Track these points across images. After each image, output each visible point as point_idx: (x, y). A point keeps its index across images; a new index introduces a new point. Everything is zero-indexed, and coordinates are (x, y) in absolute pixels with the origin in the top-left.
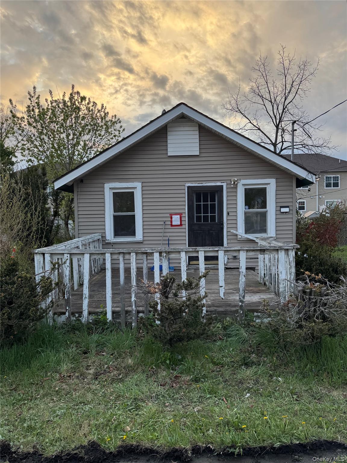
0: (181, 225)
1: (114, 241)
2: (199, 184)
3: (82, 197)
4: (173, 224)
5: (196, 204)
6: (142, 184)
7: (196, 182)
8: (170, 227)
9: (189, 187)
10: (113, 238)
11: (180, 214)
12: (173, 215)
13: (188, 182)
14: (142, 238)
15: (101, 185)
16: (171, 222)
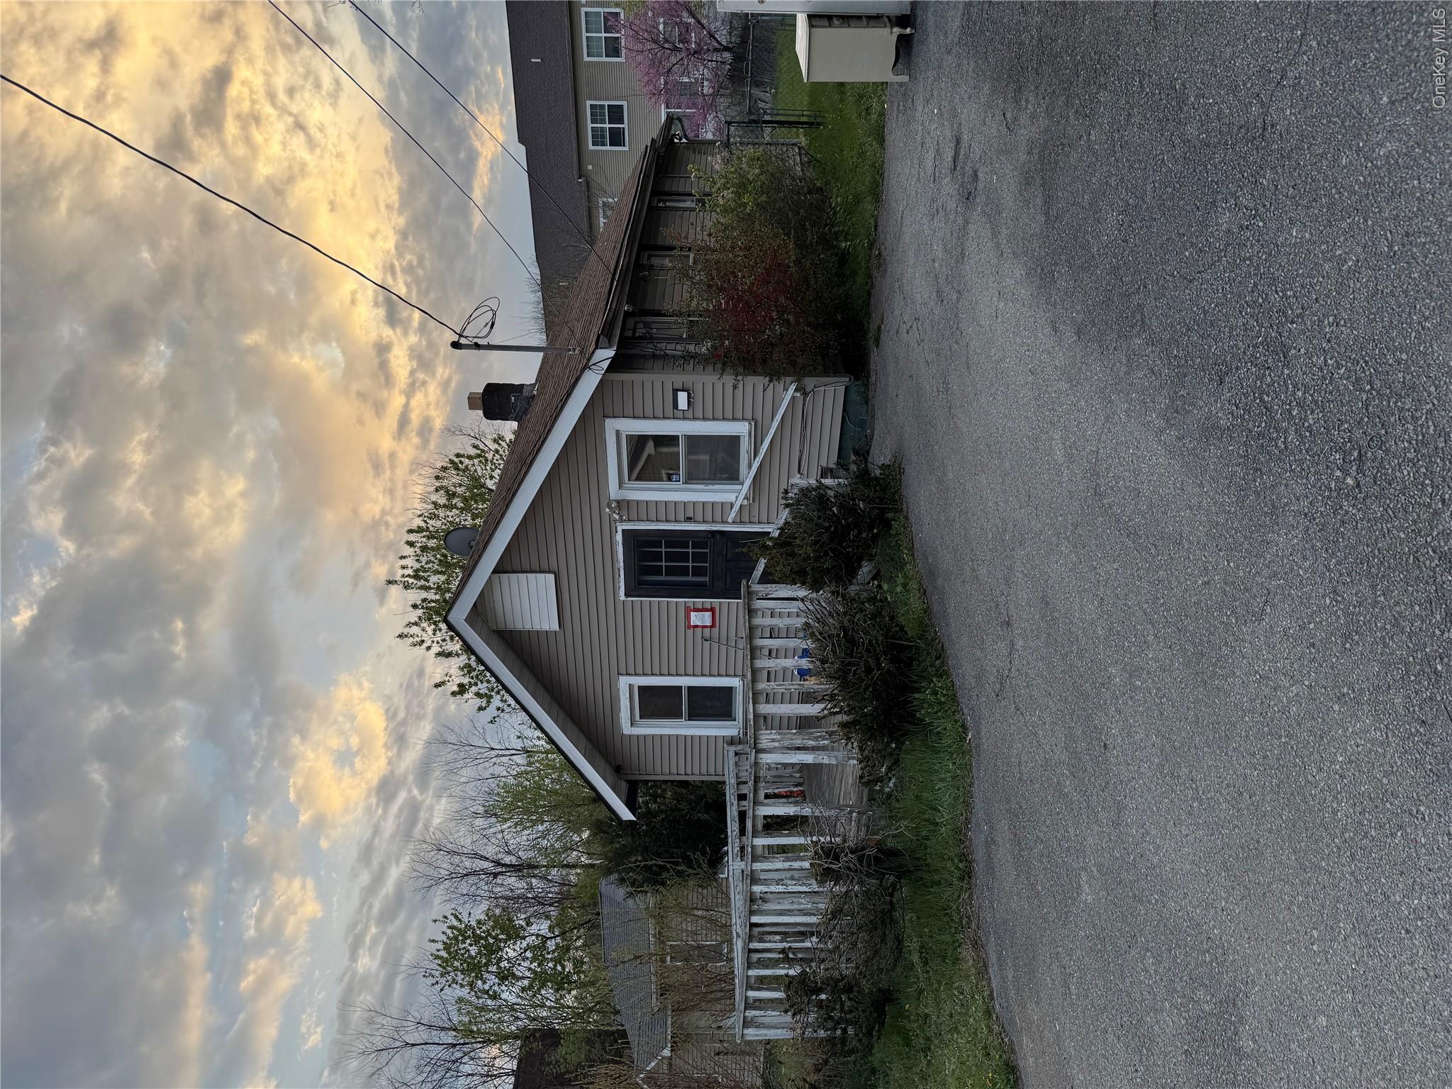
0: (712, 610)
1: (741, 720)
2: (619, 576)
3: (650, 768)
4: (708, 623)
5: (666, 575)
6: (622, 675)
7: (616, 582)
8: (716, 630)
9: (627, 595)
10: (736, 723)
11: (688, 611)
12: (689, 622)
13: (616, 596)
14: (737, 679)
15: (626, 742)
16: (704, 627)
